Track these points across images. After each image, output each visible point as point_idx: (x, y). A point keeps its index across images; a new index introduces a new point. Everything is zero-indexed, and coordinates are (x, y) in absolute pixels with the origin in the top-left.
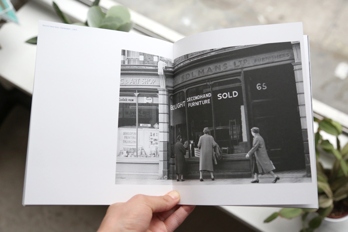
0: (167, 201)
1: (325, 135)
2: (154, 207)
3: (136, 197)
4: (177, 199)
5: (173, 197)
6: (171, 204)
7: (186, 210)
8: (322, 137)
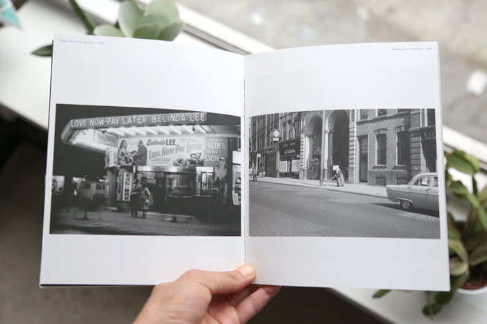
0: (234, 278)
1: (456, 175)
2: (214, 287)
3: (188, 274)
4: (250, 275)
5: (244, 273)
6: (240, 281)
7: (268, 293)
8: (451, 176)
